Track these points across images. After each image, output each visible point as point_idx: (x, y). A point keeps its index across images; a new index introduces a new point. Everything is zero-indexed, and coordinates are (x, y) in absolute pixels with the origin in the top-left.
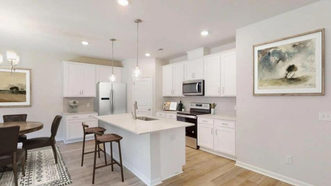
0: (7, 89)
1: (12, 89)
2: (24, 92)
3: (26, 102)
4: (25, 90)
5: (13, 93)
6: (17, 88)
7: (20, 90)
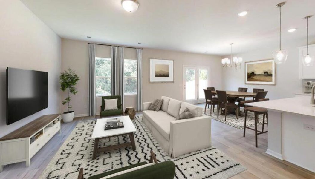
0: (262, 74)
1: (265, 73)
2: (271, 75)
3: (272, 81)
4: (271, 73)
5: (265, 76)
6: (267, 72)
7: (269, 74)
